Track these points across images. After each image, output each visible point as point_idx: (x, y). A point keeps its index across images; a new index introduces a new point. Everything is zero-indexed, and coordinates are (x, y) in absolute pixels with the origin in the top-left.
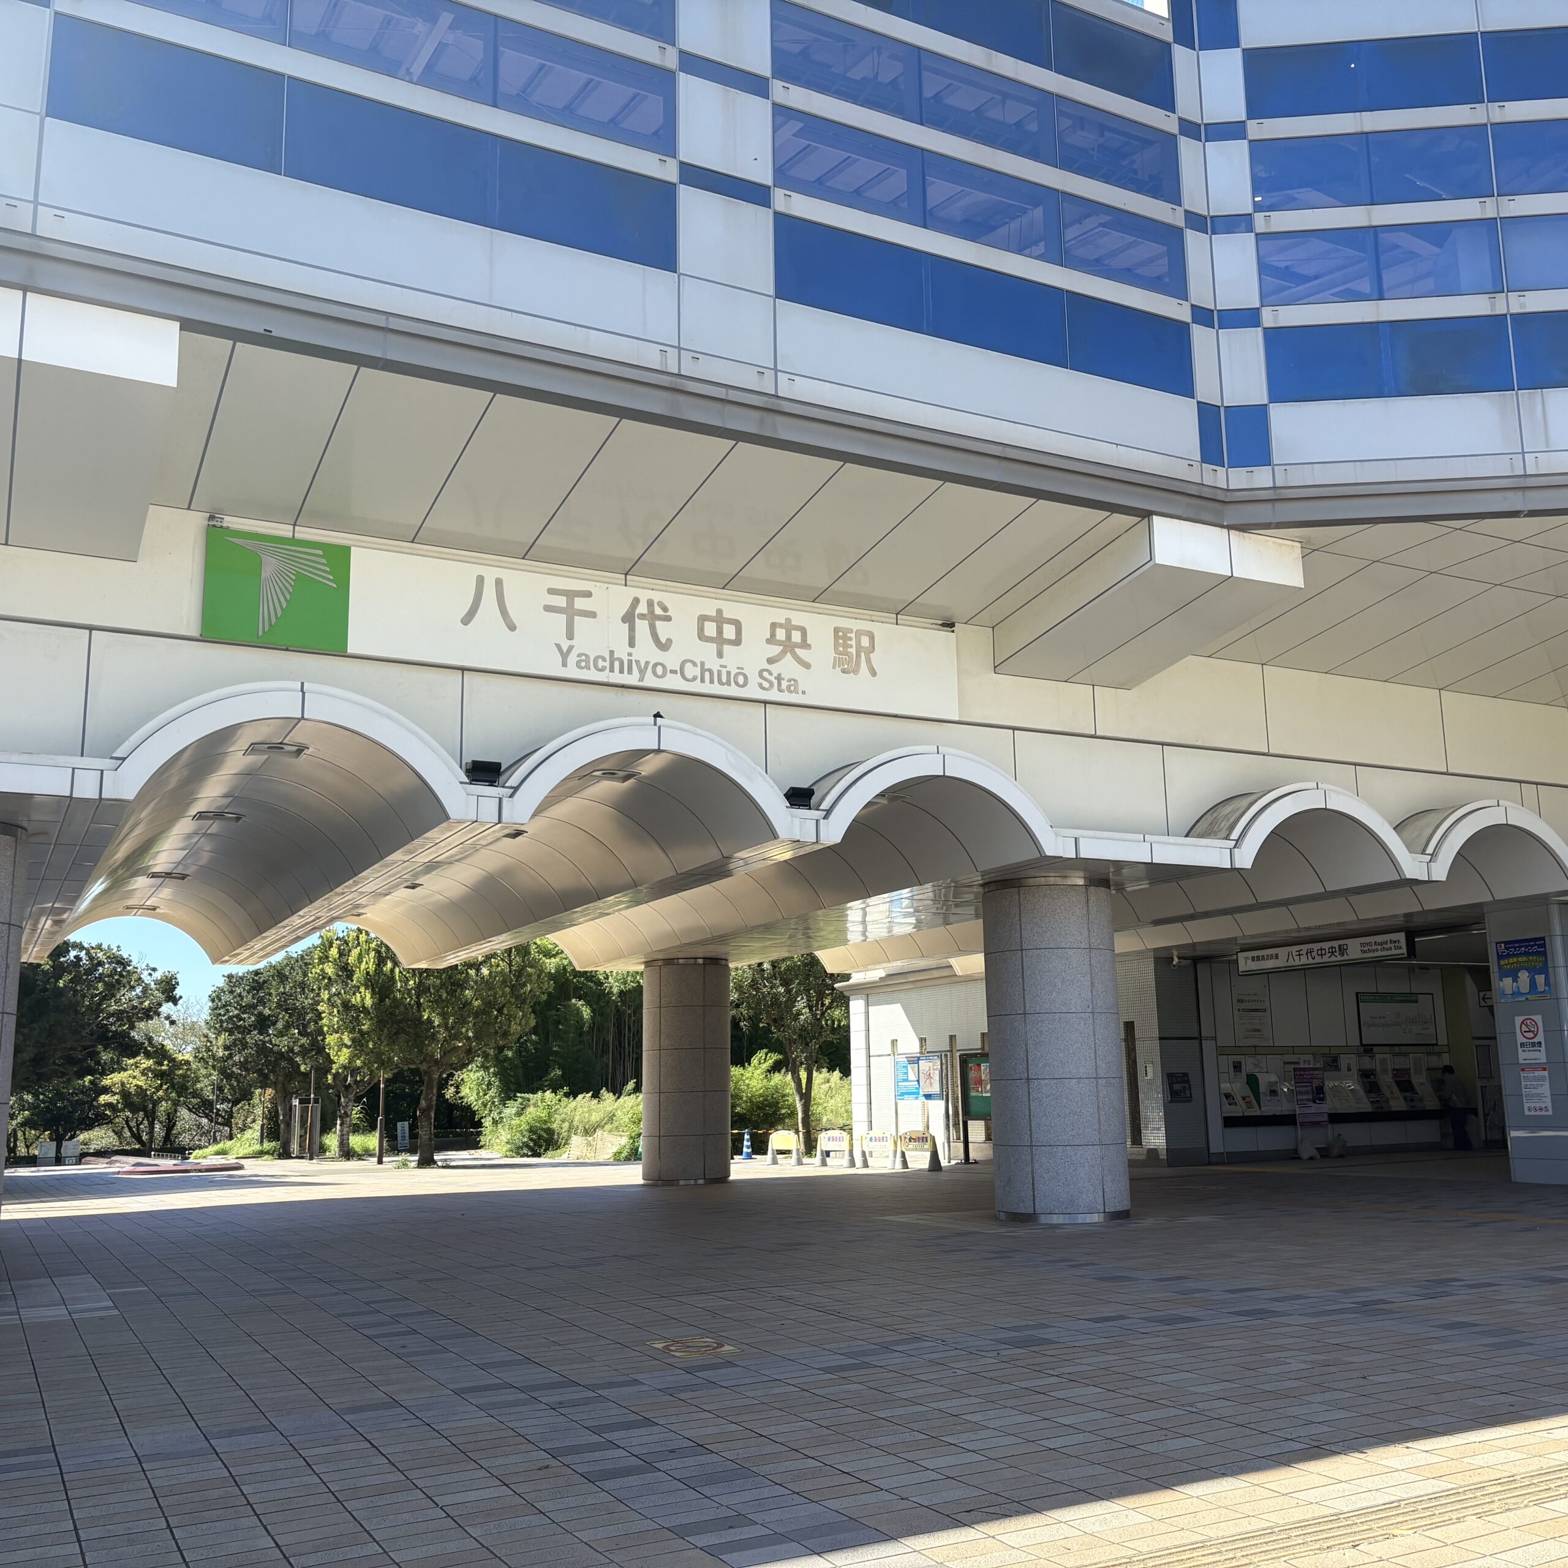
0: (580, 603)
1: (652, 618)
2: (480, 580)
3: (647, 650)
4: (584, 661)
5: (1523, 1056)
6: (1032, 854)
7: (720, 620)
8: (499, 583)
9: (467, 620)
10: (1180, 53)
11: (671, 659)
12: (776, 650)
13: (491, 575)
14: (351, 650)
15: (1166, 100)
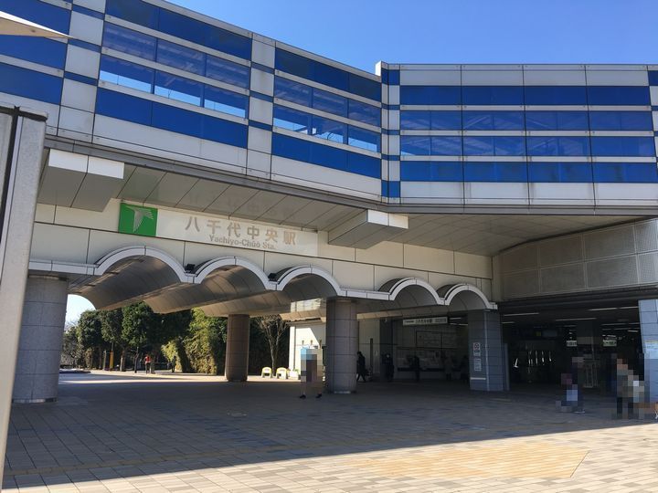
0: (216, 224)
1: (235, 228)
2: (191, 218)
3: (233, 237)
4: (217, 240)
5: (475, 354)
6: (334, 295)
7: (253, 229)
8: (196, 219)
9: (187, 229)
10: (384, 87)
11: (240, 240)
12: (267, 237)
13: (194, 216)
14: (157, 236)
15: (379, 98)
